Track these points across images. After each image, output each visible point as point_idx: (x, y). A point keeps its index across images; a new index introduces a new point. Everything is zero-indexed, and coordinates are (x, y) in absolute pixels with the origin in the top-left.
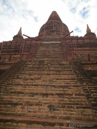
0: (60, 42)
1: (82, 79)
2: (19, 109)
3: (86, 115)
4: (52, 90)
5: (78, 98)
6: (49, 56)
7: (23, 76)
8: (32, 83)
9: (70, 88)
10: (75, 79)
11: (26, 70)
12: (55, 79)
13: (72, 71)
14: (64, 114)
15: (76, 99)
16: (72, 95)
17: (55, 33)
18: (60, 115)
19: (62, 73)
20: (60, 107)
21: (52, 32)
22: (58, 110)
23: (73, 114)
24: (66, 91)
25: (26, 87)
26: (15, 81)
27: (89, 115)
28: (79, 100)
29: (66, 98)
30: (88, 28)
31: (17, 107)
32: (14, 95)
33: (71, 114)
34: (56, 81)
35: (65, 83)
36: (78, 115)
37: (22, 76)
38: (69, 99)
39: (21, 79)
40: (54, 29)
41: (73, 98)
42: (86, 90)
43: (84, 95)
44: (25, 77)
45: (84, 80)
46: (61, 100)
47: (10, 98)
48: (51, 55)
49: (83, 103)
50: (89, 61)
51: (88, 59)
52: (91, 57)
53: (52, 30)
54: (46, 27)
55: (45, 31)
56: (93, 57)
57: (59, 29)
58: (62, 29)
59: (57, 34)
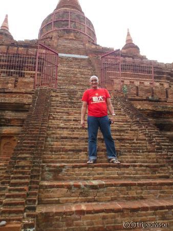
0: (87, 57)
1: (138, 121)
2: (83, 156)
3: (150, 159)
5: (140, 143)
7: (58, 115)
9: (127, 133)
10: (129, 122)
11: (58, 107)
13: (120, 109)
14: (131, 158)
15: (137, 143)
16: (133, 140)
17: (72, 34)
18: (127, 160)
20: (126, 152)
21: (67, 33)
22: (125, 155)
23: (139, 158)
24: (123, 135)
25: (74, 131)
26: (52, 122)
27: (153, 159)
28: (140, 145)
29: (127, 143)
30: (128, 35)
31: (80, 153)
33: (137, 158)
35: (117, 126)
36: (144, 158)
37: (56, 115)
38: (130, 144)
39: (60, 120)
40: (71, 27)
41: (134, 143)
42: (147, 134)
43: (145, 140)
44: (62, 117)
45: (141, 123)
46: (122, 146)
47: (62, 145)
48: (80, 81)
49: (144, 148)
50: (137, 95)
51: (135, 93)
52: (139, 89)
53: (66, 28)
54: (55, 20)
55: (53, 29)
56: (142, 90)
57: (80, 29)
58: (85, 29)
59: (75, 37)
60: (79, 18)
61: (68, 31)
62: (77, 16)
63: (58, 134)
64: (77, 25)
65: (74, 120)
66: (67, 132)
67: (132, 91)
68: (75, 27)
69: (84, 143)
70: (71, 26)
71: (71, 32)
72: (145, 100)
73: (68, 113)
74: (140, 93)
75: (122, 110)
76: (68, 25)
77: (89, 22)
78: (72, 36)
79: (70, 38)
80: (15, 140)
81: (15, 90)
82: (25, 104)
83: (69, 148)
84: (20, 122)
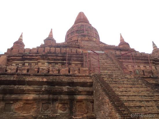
4: (145, 99)
6: (107, 68)
8: (127, 94)
11: (111, 84)
12: (140, 91)
17: (87, 37)
19: (136, 86)
21: (84, 37)
25: (129, 97)
30: (121, 37)
32: (130, 102)
34: (141, 93)
35: (147, 94)
39: (118, 91)
47: (129, 104)
50: (144, 75)
51: (143, 74)
52: (145, 72)
53: (83, 34)
54: (76, 30)
55: (76, 34)
56: (146, 72)
57: (91, 34)
58: (94, 34)
59: (88, 39)
60: (90, 28)
61: (84, 36)
62: (89, 27)
63: (122, 99)
64: (89, 32)
65: (125, 91)
66: (126, 98)
67: (141, 73)
68: (88, 33)
69: (139, 103)
70: (85, 33)
71: (86, 36)
72: (149, 78)
73: (119, 87)
74: (145, 74)
75: (143, 84)
76: (84, 32)
77: (95, 30)
78: (87, 39)
79: (86, 39)
80: (84, 103)
81: (80, 75)
82: (88, 82)
83: (132, 105)
84: (86, 93)
